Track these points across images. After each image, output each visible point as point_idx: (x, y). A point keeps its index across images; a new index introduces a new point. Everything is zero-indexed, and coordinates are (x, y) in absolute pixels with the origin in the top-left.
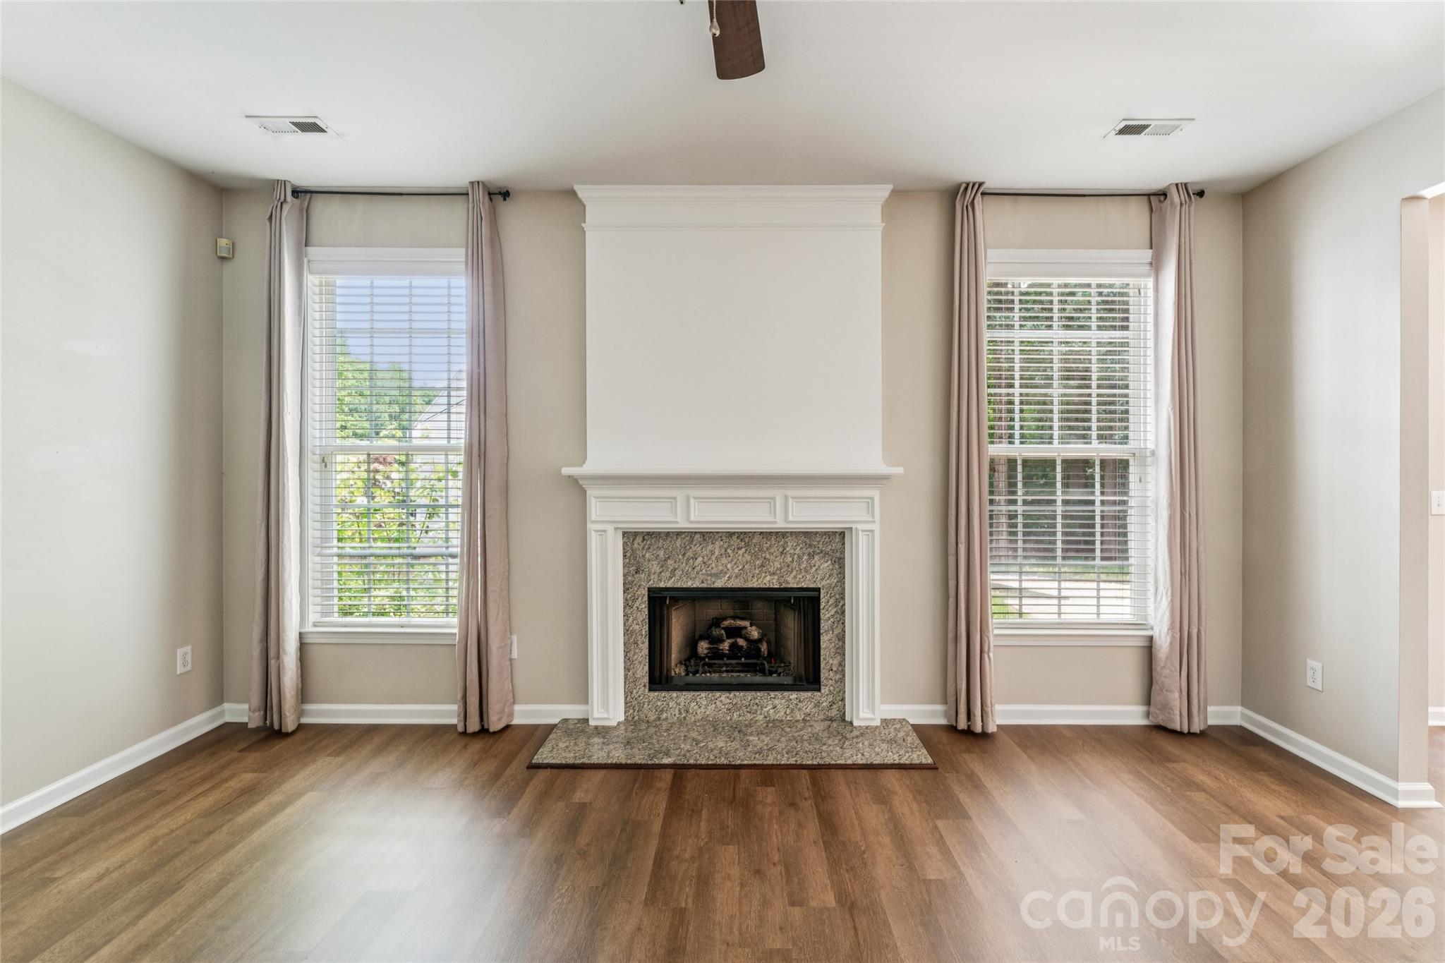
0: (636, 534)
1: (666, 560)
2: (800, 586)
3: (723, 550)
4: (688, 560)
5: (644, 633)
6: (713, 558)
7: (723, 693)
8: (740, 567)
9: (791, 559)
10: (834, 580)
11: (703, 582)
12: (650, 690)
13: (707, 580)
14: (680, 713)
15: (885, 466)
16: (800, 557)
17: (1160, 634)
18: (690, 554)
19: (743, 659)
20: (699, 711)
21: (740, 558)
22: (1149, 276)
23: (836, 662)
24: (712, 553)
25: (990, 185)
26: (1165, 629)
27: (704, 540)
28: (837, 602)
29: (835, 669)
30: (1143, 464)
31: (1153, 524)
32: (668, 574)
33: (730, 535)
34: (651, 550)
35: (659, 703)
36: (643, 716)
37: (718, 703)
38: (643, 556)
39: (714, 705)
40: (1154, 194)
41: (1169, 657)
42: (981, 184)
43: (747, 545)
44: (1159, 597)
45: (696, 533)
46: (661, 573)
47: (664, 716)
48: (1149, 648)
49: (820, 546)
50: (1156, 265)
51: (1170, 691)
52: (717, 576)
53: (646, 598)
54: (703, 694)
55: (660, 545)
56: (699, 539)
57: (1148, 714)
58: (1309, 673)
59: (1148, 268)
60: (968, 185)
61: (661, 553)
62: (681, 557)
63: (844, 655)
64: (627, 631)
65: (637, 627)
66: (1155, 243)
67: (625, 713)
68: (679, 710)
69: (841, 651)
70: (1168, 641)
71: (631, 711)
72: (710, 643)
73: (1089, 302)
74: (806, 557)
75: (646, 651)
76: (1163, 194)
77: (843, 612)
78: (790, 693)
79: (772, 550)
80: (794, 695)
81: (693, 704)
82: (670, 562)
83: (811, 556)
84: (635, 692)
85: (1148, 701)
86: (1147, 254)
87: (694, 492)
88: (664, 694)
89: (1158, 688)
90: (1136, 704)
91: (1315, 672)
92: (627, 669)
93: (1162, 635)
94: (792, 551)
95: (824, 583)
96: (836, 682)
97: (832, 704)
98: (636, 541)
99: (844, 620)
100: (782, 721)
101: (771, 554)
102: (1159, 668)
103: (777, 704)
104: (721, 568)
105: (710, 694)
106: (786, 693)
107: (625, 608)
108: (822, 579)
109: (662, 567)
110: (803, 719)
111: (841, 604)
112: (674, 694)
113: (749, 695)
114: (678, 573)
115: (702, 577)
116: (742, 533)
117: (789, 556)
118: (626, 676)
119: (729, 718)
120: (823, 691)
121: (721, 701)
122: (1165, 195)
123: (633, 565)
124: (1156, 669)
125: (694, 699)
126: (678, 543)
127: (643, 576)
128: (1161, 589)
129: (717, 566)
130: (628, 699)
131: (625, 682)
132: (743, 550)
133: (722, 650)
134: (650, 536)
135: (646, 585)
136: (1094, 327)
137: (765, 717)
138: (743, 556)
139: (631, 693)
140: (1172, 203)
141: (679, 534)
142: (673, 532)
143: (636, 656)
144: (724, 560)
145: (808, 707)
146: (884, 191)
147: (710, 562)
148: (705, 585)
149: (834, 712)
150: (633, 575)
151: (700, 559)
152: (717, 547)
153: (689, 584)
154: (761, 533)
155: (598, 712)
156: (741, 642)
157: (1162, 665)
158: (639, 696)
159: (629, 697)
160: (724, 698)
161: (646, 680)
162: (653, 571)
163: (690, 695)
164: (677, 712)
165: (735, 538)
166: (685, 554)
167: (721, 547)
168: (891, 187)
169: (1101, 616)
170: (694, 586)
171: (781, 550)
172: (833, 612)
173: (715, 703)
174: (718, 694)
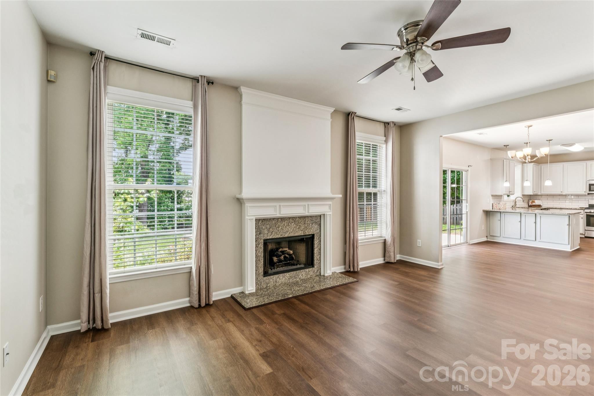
0: (259, 220)
1: (269, 229)
2: (309, 234)
3: (287, 224)
4: (277, 228)
5: (262, 256)
6: (284, 227)
7: (287, 273)
8: (293, 229)
9: (307, 225)
10: (318, 231)
11: (281, 235)
12: (264, 277)
13: (282, 235)
14: (274, 283)
15: (332, 194)
16: (309, 225)
17: (388, 238)
18: (277, 226)
19: (288, 261)
20: (280, 281)
21: (292, 226)
22: (384, 144)
23: (318, 257)
24: (284, 225)
25: (357, 114)
26: (390, 237)
27: (282, 220)
28: (319, 238)
29: (318, 259)
30: (381, 194)
31: (385, 209)
32: (270, 234)
33: (290, 218)
34: (265, 225)
35: (267, 281)
36: (261, 287)
37: (286, 277)
38: (262, 228)
39: (284, 278)
40: (386, 123)
41: (391, 244)
42: (356, 113)
43: (295, 221)
44: (388, 228)
45: (279, 218)
46: (268, 233)
47: (269, 285)
48: (385, 242)
49: (315, 220)
50: (386, 141)
51: (391, 252)
52: (285, 233)
53: (263, 243)
54: (281, 275)
55: (268, 223)
56: (280, 220)
57: (385, 260)
58: (418, 243)
59: (384, 142)
60: (353, 112)
61: (268, 226)
62: (274, 227)
63: (321, 254)
64: (257, 256)
65: (260, 254)
66: (386, 135)
67: (256, 287)
68: (274, 282)
69: (320, 253)
70: (390, 240)
71: (258, 286)
72: (277, 257)
73: (370, 149)
74: (311, 224)
75: (263, 263)
76: (388, 123)
77: (320, 241)
78: (306, 269)
79: (302, 223)
80: (307, 270)
81: (278, 279)
82: (271, 229)
83: (312, 224)
84: (259, 278)
85: (384, 256)
86: (384, 138)
87: (282, 204)
88: (268, 277)
89: (387, 252)
90: (382, 258)
91: (419, 242)
92: (256, 270)
93: (389, 238)
94: (307, 223)
95: (316, 232)
96: (319, 263)
97: (318, 271)
98: (259, 223)
99: (321, 243)
100: (304, 279)
101: (301, 224)
102: (388, 247)
103: (303, 274)
104: (287, 230)
105: (283, 274)
106: (305, 270)
107: (256, 247)
108: (315, 231)
109: (268, 231)
110: (310, 277)
111: (320, 239)
112: (272, 277)
113: (295, 272)
114: (273, 233)
115: (281, 234)
116: (293, 217)
117: (306, 224)
118: (256, 273)
119: (289, 282)
120: (315, 267)
121: (287, 276)
122: (389, 124)
123: (259, 231)
124: (387, 248)
125: (278, 277)
126: (274, 222)
127: (262, 235)
128: (388, 226)
129: (285, 229)
130: (256, 282)
131: (256, 275)
132: (293, 223)
133: (282, 259)
134: (264, 220)
135: (263, 238)
136: (364, 155)
137: (300, 279)
138: (293, 225)
139: (258, 279)
140: (391, 126)
141: (274, 219)
142: (272, 218)
143: (259, 265)
144: (288, 227)
145: (311, 273)
146: (332, 110)
147: (284, 228)
148: (282, 237)
149: (318, 273)
150: (258, 235)
151: (280, 227)
152: (286, 223)
153: (277, 236)
154: (299, 217)
155: (249, 288)
156: (287, 256)
157: (389, 246)
158: (260, 280)
159: (257, 281)
160: (287, 275)
161: (263, 273)
162: (265, 233)
163: (277, 276)
164: (273, 283)
165: (291, 219)
166: (276, 226)
167: (287, 223)
168: (334, 109)
169: (373, 235)
170: (279, 237)
171: (304, 222)
172: (318, 241)
173: (285, 277)
174: (286, 274)
